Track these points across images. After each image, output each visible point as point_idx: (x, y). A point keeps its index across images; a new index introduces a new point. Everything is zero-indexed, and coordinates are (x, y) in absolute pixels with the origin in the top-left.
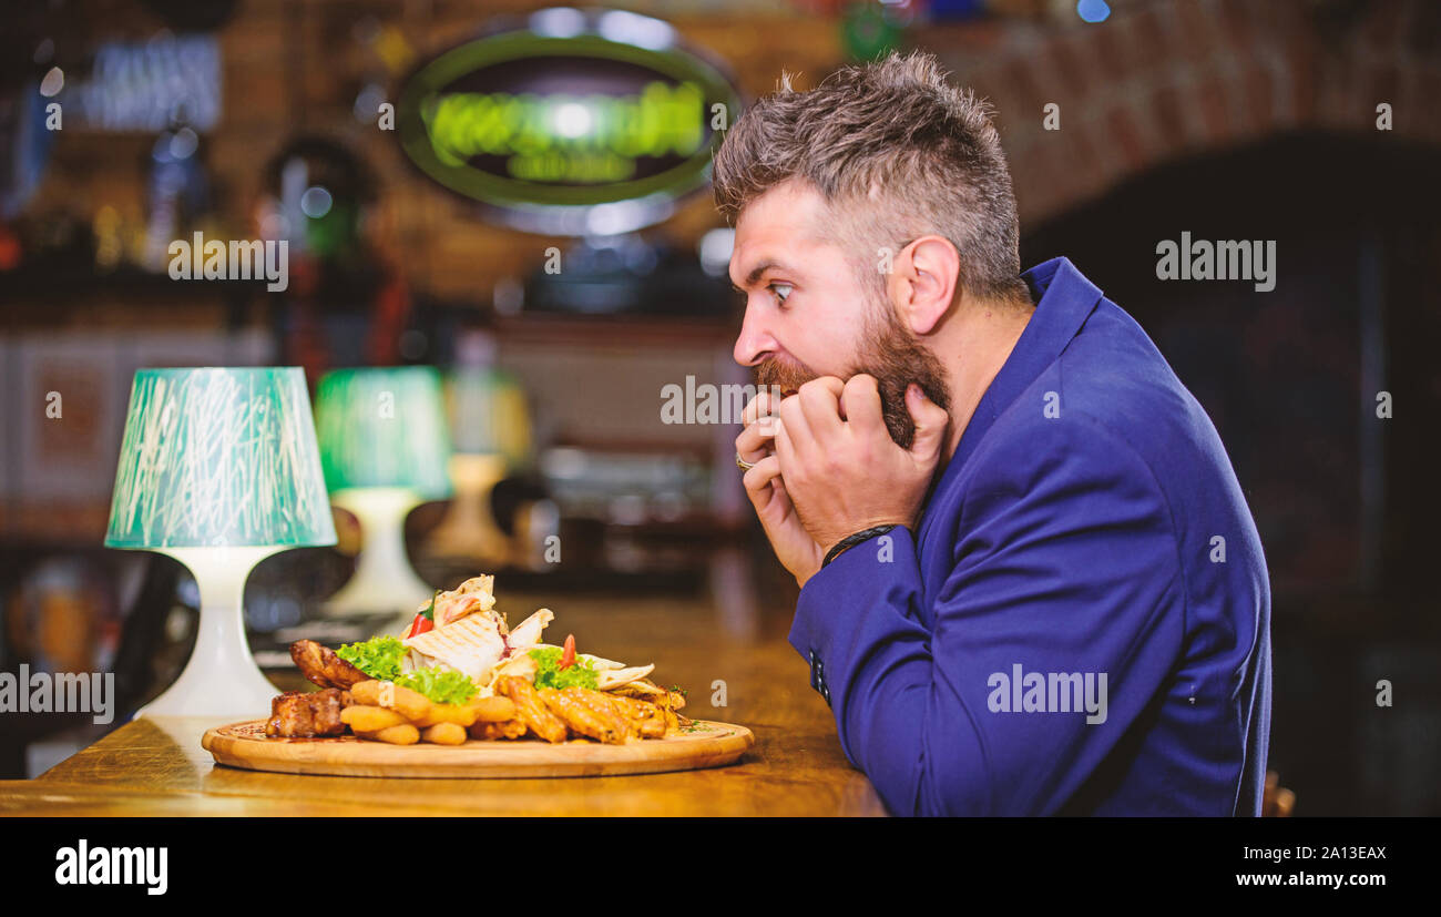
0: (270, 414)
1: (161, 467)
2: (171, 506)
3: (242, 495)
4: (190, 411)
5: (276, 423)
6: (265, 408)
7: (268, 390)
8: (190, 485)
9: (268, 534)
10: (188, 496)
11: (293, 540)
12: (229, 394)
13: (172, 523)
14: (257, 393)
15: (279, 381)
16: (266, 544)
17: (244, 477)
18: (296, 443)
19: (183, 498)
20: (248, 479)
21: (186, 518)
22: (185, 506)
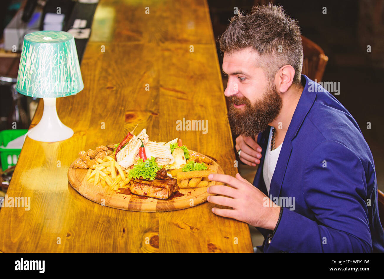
0: (64, 56)
1: (31, 72)
2: (35, 84)
3: (55, 82)
4: (40, 56)
5: (66, 59)
8: (40, 79)
10: (40, 82)
12: (51, 51)
13: (35, 89)
14: (60, 51)
17: (56, 76)
18: (72, 63)
19: (38, 83)
20: (57, 77)
21: (39, 89)
22: (39, 85)
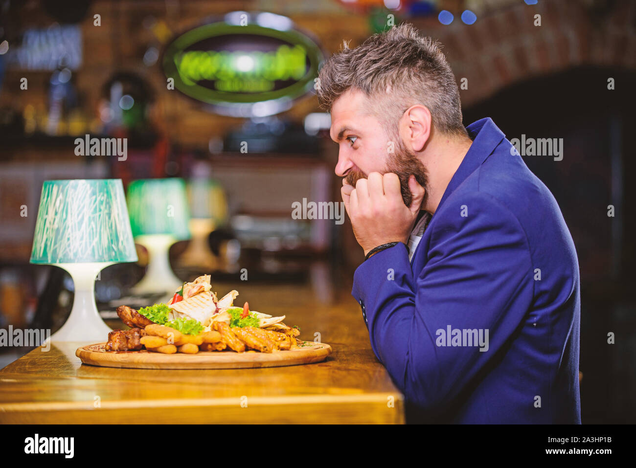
0: (106, 201)
1: (56, 226)
2: (61, 244)
3: (93, 239)
4: (69, 200)
5: (109, 205)
6: (104, 198)
7: (105, 190)
8: (69, 234)
9: (106, 257)
10: (69, 239)
11: (117, 260)
12: (87, 192)
13: (61, 251)
14: (100, 191)
15: (110, 186)
16: (105, 261)
17: (95, 230)
18: (118, 215)
19: (66, 240)
20: (96, 232)
21: (68, 250)
22: (67, 244)
